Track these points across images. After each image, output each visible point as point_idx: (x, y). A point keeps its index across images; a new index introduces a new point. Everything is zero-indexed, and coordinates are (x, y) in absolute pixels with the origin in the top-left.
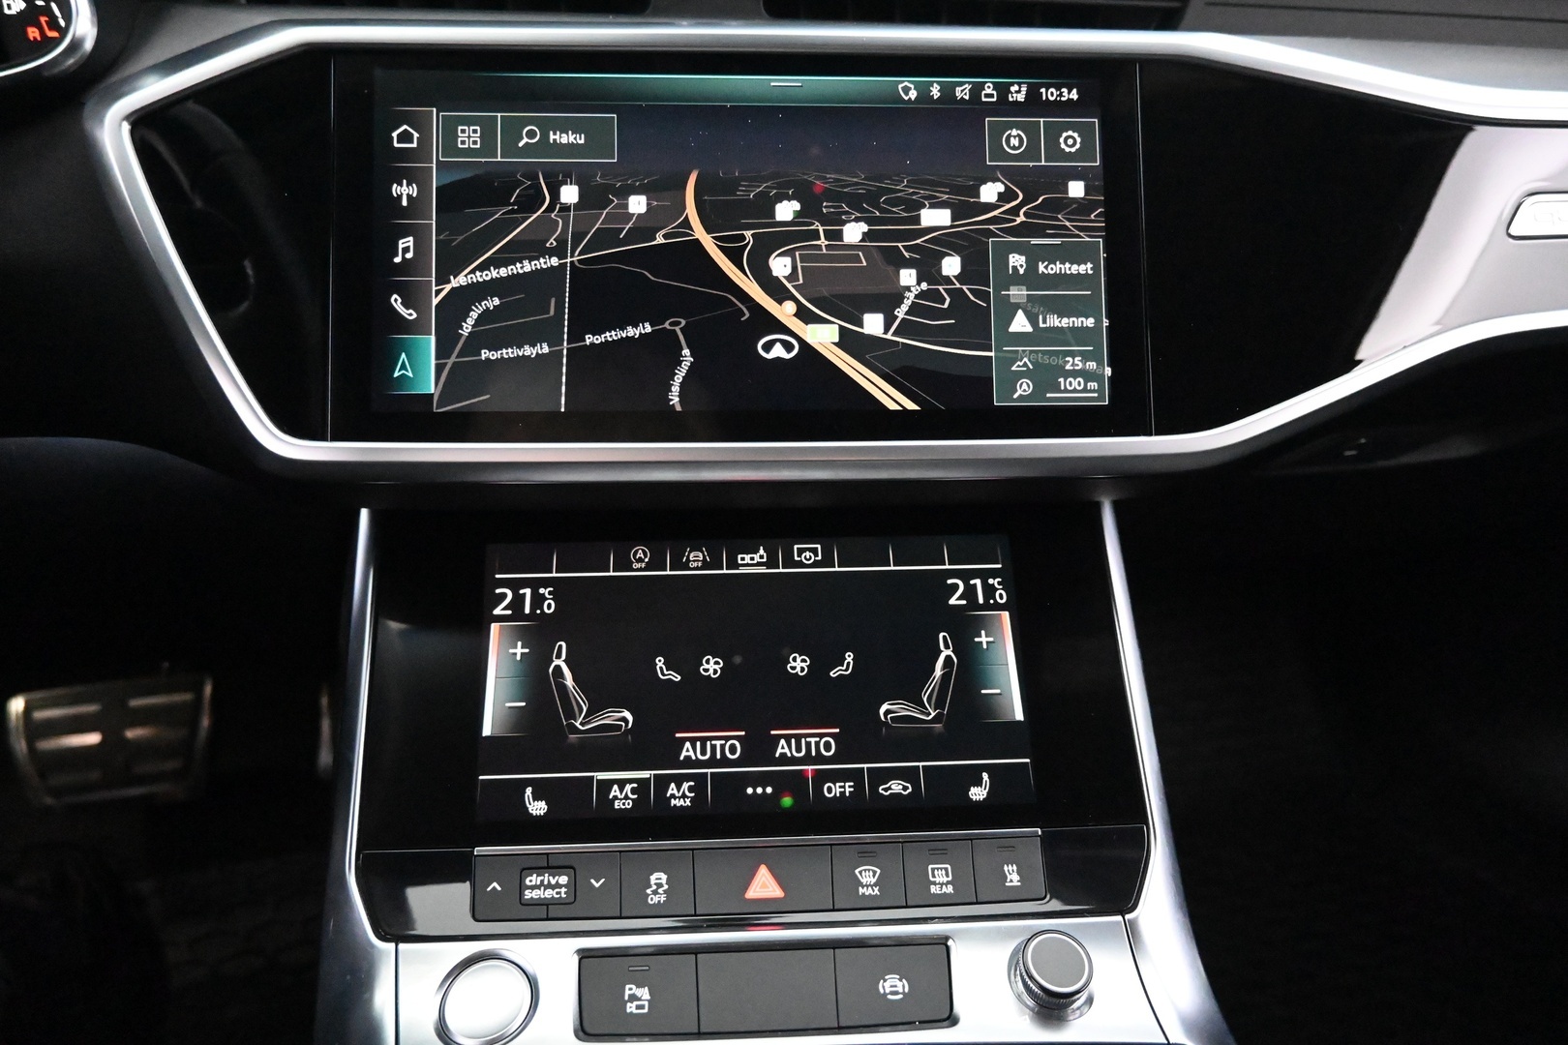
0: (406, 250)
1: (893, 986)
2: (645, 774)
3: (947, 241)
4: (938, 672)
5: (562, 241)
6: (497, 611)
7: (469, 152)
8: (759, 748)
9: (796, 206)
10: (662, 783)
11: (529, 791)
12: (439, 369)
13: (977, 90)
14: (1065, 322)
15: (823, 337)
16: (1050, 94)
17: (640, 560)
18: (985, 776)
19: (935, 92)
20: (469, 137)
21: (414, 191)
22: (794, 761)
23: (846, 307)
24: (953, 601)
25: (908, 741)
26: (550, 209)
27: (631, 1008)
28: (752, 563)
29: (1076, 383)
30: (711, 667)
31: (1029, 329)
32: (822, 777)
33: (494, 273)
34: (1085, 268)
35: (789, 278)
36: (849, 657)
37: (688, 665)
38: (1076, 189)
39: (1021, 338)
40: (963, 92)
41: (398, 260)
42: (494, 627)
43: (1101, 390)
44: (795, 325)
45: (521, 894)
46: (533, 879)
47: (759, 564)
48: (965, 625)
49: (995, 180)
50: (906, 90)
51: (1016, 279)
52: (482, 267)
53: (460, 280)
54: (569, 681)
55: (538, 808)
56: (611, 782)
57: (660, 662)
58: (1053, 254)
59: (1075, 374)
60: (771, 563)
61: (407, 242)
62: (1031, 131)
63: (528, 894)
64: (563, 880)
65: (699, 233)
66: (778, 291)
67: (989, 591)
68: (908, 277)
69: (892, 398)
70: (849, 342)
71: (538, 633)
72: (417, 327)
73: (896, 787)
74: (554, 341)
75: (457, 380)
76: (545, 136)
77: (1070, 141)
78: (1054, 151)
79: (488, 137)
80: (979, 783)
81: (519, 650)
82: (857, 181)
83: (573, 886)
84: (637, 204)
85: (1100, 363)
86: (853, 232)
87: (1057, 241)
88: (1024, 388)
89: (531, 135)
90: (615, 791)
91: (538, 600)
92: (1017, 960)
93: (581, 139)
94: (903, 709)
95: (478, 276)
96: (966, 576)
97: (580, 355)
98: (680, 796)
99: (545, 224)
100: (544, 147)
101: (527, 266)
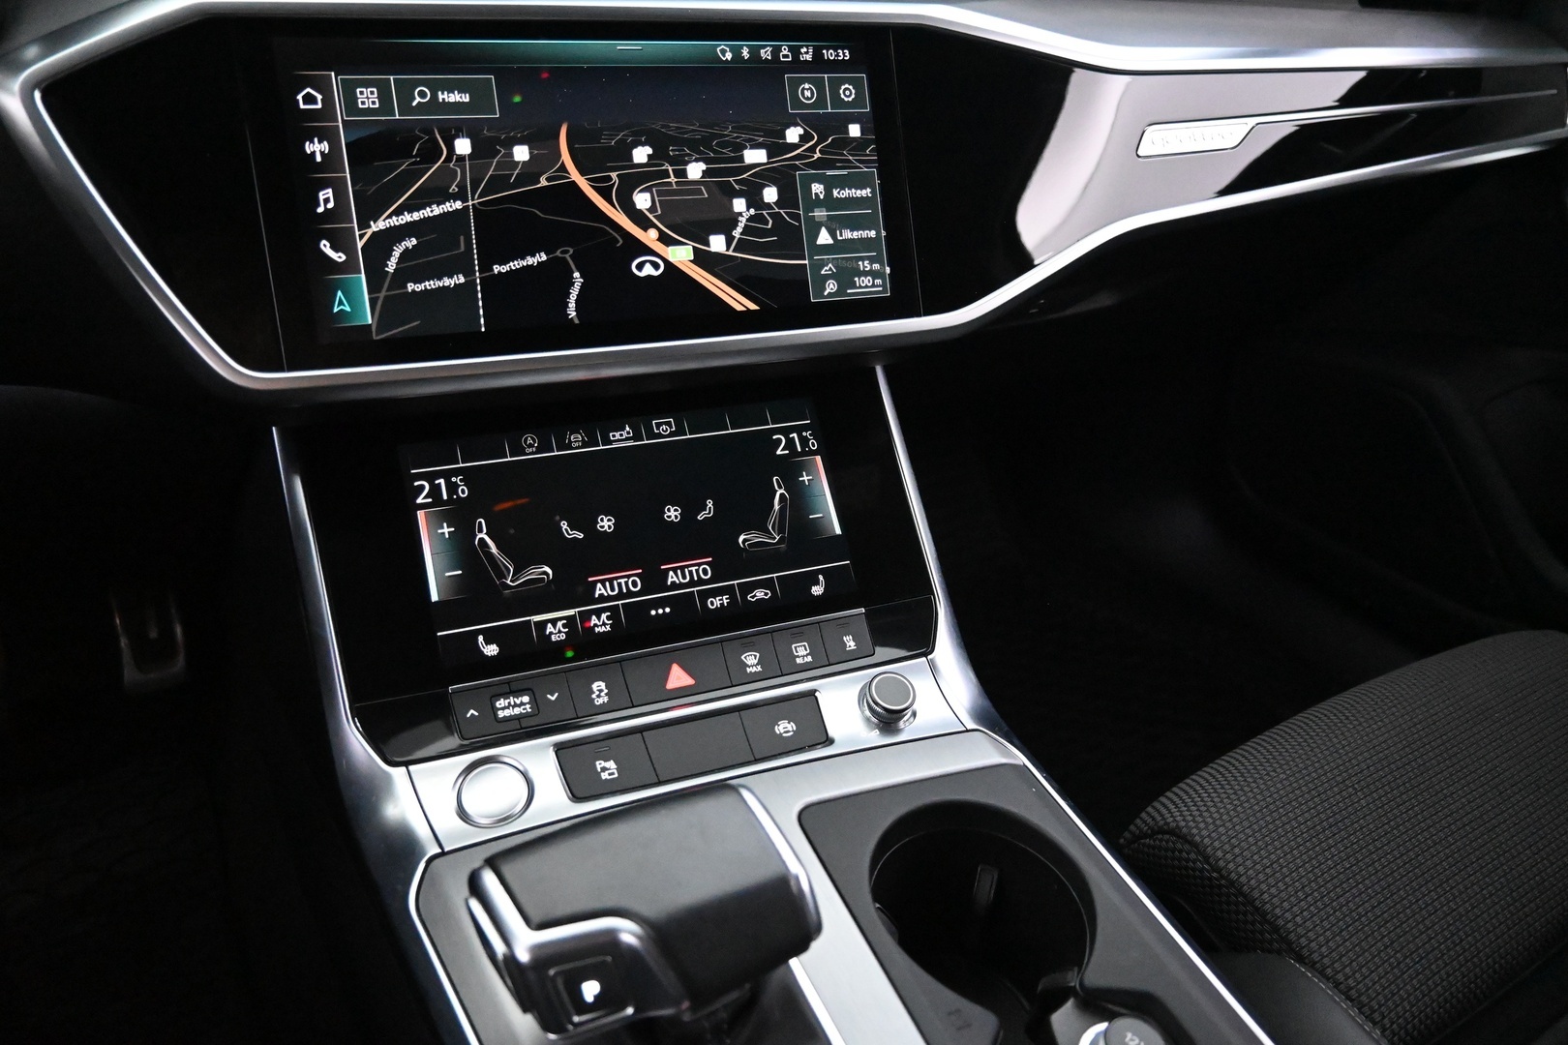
0: (327, 201)
1: (785, 728)
2: (571, 612)
3: (766, 175)
4: (777, 507)
5: (462, 187)
6: (419, 501)
7: (369, 111)
8: (654, 580)
9: (649, 150)
10: (585, 616)
11: (481, 638)
12: (373, 302)
13: (776, 51)
14: (856, 235)
15: (681, 255)
16: (829, 54)
17: (531, 446)
18: (821, 577)
19: (745, 53)
20: (368, 98)
21: (325, 146)
22: (681, 586)
23: (697, 233)
24: (779, 452)
25: (760, 560)
26: (448, 159)
27: (605, 776)
28: (621, 438)
29: (867, 281)
30: (606, 524)
31: (831, 241)
32: (705, 595)
33: (407, 218)
34: (866, 192)
35: (652, 209)
36: (710, 504)
37: (587, 525)
38: (855, 130)
39: (826, 249)
40: (766, 54)
41: (320, 210)
42: (421, 514)
43: (884, 285)
44: (658, 247)
45: (495, 715)
46: (501, 703)
47: (627, 439)
48: (790, 469)
49: (796, 125)
50: (723, 52)
51: (818, 203)
52: (398, 212)
53: (380, 225)
54: (494, 550)
55: (491, 650)
56: (544, 623)
57: (564, 525)
58: (842, 183)
59: (866, 274)
60: (637, 437)
61: (327, 193)
62: (819, 84)
63: (501, 714)
64: (526, 699)
65: (575, 176)
66: (643, 222)
67: (804, 441)
68: (739, 205)
69: (739, 302)
70: (702, 259)
71: (460, 515)
72: (350, 266)
73: (760, 594)
74: (468, 272)
75: (390, 311)
76: (434, 96)
77: (847, 93)
78: (837, 101)
79: (384, 97)
80: (817, 583)
81: (446, 530)
82: (694, 129)
83: (534, 702)
84: (521, 153)
85: (882, 264)
86: (695, 170)
87: (844, 172)
88: (831, 287)
89: (422, 94)
90: (550, 628)
91: (452, 488)
92: (864, 695)
93: (466, 98)
94: (755, 537)
95: (395, 221)
96: (786, 432)
97: (491, 283)
98: (601, 624)
99: (446, 174)
100: (434, 105)
101: (437, 210)
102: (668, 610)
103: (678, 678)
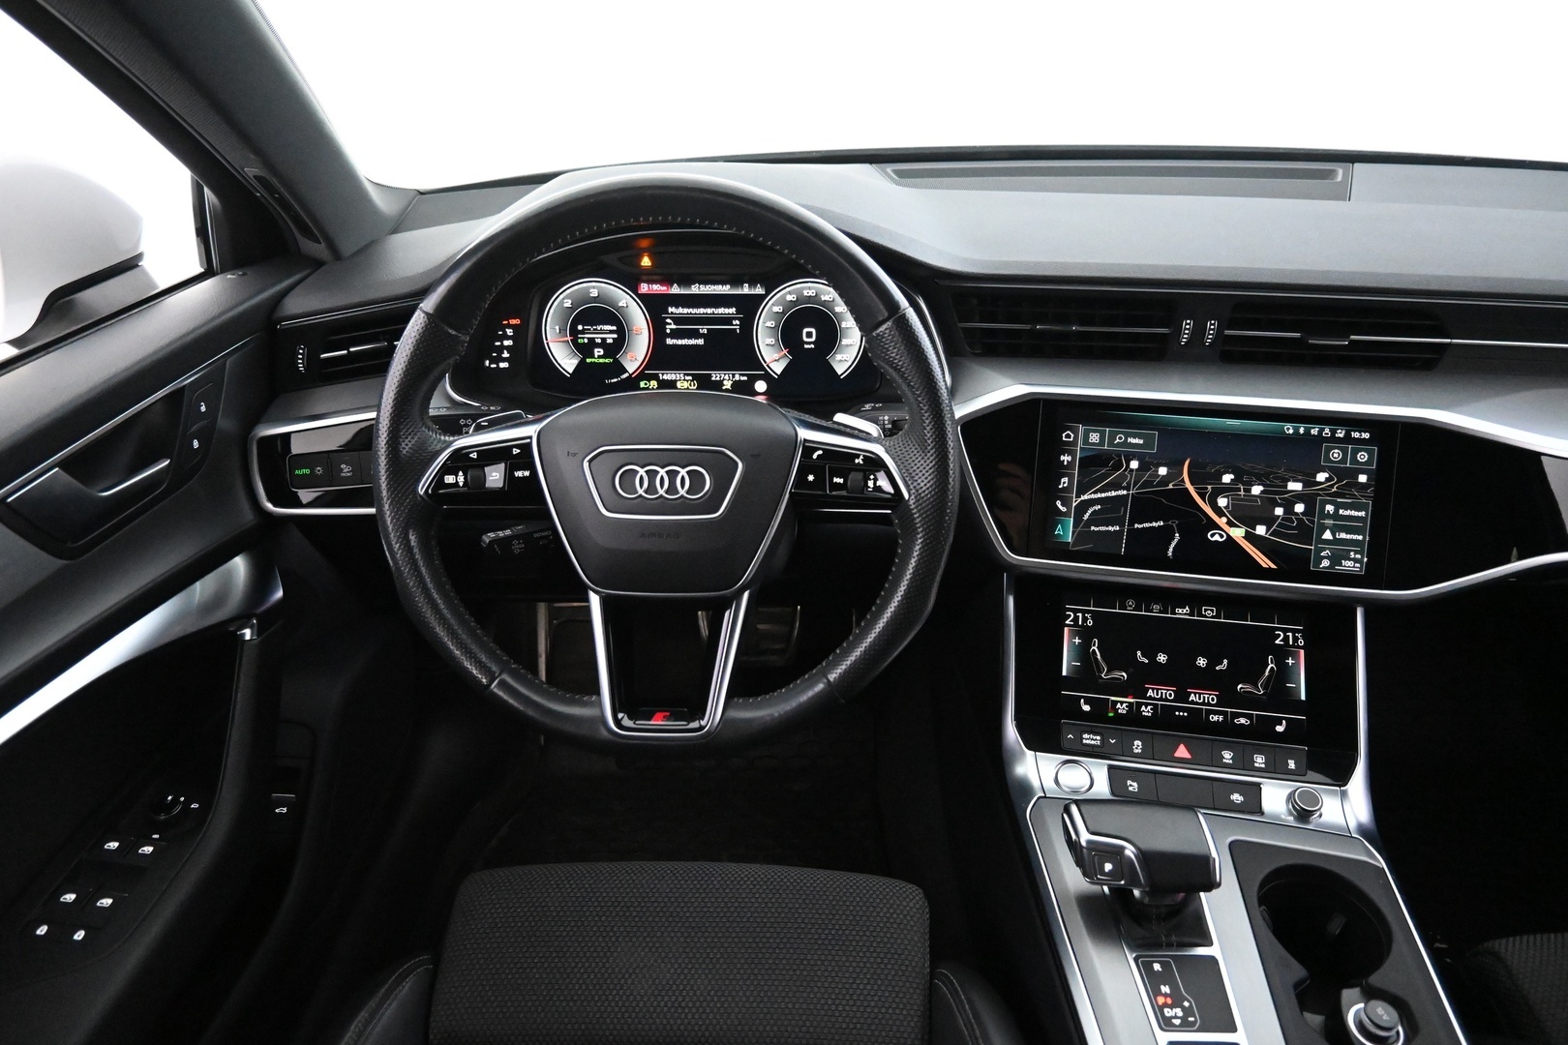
0: (1064, 483)
1: (1237, 798)
2: (1132, 700)
3: (1299, 497)
4: (1267, 674)
5: (1129, 484)
6: (1067, 622)
7: (1094, 444)
8: (1182, 696)
9: (1232, 476)
10: (1139, 705)
11: (1082, 700)
12: (1073, 532)
13: (1321, 431)
14: (1349, 537)
15: (1238, 533)
16: (1356, 435)
17: (1130, 606)
18: (1284, 722)
19: (1302, 431)
20: (1094, 438)
21: (1069, 458)
22: (1197, 703)
23: (1250, 522)
24: (1277, 642)
25: (1248, 702)
26: (1125, 470)
27: (1131, 789)
28: (1182, 613)
29: (1350, 563)
30: (1162, 658)
31: (1331, 538)
32: (1210, 712)
33: (1099, 495)
34: (1362, 514)
35: (1227, 507)
36: (1225, 662)
37: (1152, 657)
38: (1363, 478)
39: (1327, 542)
40: (1314, 431)
41: (1060, 487)
42: (1066, 629)
43: (1361, 568)
44: (1226, 527)
45: (1082, 741)
46: (1086, 736)
47: (1185, 614)
48: (1282, 653)
49: (1324, 472)
50: (1288, 429)
51: (1329, 516)
52: (1095, 492)
53: (1085, 497)
54: (1099, 657)
55: (1086, 708)
56: (1117, 702)
57: (1139, 653)
58: (1346, 507)
59: (1350, 559)
60: (1191, 614)
61: (1065, 480)
62: (1345, 452)
63: (1084, 741)
64: (1098, 738)
65: (1188, 485)
66: (1219, 512)
67: (1296, 639)
68: (1279, 511)
69: (1265, 562)
70: (1250, 537)
71: (1086, 634)
72: (1067, 514)
73: (1243, 721)
74: (1122, 525)
75: (1079, 537)
76: (1126, 439)
77: (1363, 457)
78: (1354, 460)
79: (1102, 438)
80: (1281, 724)
81: (1077, 641)
82: (1260, 468)
83: (1102, 740)
84: (1163, 471)
85: (1363, 557)
86: (1256, 490)
87: (1349, 501)
88: (1325, 563)
89: (1120, 438)
90: (1119, 705)
91: (1085, 619)
92: (1290, 797)
93: (1141, 442)
94: (1248, 688)
95: (1093, 496)
96: (1285, 631)
97: (1132, 532)
98: (1147, 711)
99: (1123, 477)
100: (1125, 444)
101: (1114, 494)
102: (1186, 714)
103: (1182, 752)
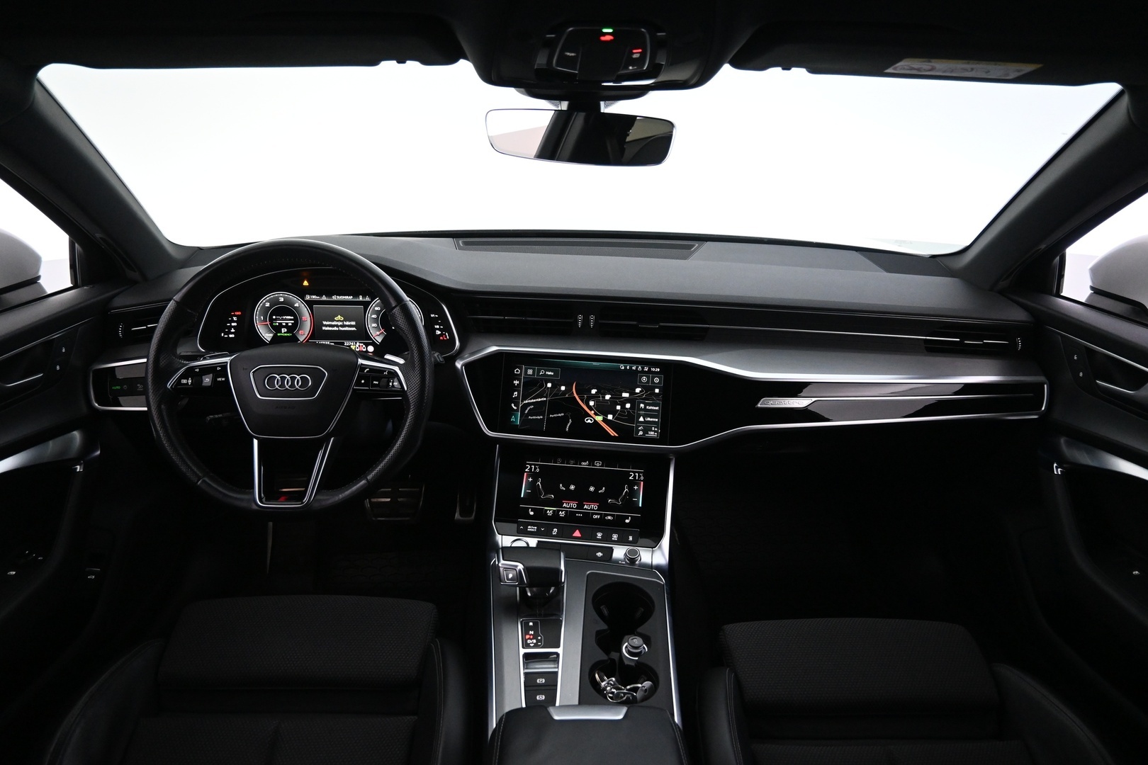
0: (516, 395)
1: (600, 554)
2: (555, 509)
3: (627, 400)
4: (624, 494)
5: (547, 395)
6: (526, 470)
7: (530, 375)
8: (580, 506)
9: (596, 390)
10: (559, 511)
11: (530, 510)
12: (520, 420)
13: (637, 368)
14: (651, 420)
15: (599, 419)
16: (653, 369)
17: (560, 462)
18: (630, 518)
19: (628, 368)
20: (530, 372)
21: (518, 382)
22: (588, 510)
23: (605, 415)
24: (630, 478)
25: (612, 508)
26: (545, 388)
28: (585, 464)
29: (652, 433)
30: (572, 487)
31: (643, 420)
32: (593, 514)
33: (533, 401)
34: (657, 408)
35: (594, 406)
36: (604, 488)
37: (567, 487)
38: (657, 391)
39: (641, 422)
40: (634, 368)
41: (514, 397)
42: (525, 474)
43: (658, 435)
44: (593, 416)
45: (527, 529)
46: (529, 527)
48: (632, 484)
49: (639, 388)
50: (622, 367)
51: (641, 409)
52: (531, 399)
53: (526, 402)
54: (541, 487)
55: (532, 513)
56: (547, 510)
57: (561, 485)
58: (650, 405)
59: (652, 431)
60: (589, 465)
61: (516, 393)
62: (648, 377)
65: (575, 395)
66: (590, 408)
67: (640, 477)
68: (618, 407)
69: (612, 433)
70: (605, 420)
71: (533, 475)
72: (517, 410)
73: (609, 518)
74: (544, 416)
75: (523, 422)
76: (545, 373)
77: (657, 380)
78: (653, 382)
79: (534, 372)
80: (628, 519)
82: (609, 386)
83: (537, 529)
84: (563, 388)
85: (658, 429)
86: (608, 397)
87: (651, 402)
88: (641, 433)
89: (543, 372)
90: (548, 512)
91: (535, 469)
92: (627, 553)
93: (553, 374)
94: (614, 501)
95: (530, 401)
96: (634, 473)
97: (549, 419)
98: (562, 514)
99: (544, 391)
100: (545, 375)
101: (540, 400)
102: (581, 515)
103: (577, 534)
